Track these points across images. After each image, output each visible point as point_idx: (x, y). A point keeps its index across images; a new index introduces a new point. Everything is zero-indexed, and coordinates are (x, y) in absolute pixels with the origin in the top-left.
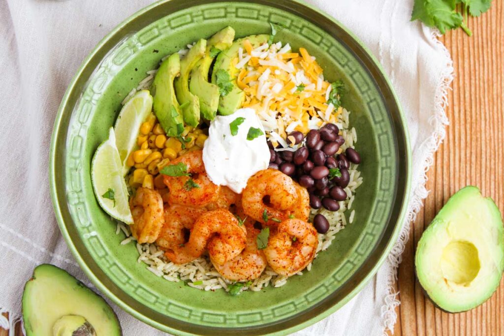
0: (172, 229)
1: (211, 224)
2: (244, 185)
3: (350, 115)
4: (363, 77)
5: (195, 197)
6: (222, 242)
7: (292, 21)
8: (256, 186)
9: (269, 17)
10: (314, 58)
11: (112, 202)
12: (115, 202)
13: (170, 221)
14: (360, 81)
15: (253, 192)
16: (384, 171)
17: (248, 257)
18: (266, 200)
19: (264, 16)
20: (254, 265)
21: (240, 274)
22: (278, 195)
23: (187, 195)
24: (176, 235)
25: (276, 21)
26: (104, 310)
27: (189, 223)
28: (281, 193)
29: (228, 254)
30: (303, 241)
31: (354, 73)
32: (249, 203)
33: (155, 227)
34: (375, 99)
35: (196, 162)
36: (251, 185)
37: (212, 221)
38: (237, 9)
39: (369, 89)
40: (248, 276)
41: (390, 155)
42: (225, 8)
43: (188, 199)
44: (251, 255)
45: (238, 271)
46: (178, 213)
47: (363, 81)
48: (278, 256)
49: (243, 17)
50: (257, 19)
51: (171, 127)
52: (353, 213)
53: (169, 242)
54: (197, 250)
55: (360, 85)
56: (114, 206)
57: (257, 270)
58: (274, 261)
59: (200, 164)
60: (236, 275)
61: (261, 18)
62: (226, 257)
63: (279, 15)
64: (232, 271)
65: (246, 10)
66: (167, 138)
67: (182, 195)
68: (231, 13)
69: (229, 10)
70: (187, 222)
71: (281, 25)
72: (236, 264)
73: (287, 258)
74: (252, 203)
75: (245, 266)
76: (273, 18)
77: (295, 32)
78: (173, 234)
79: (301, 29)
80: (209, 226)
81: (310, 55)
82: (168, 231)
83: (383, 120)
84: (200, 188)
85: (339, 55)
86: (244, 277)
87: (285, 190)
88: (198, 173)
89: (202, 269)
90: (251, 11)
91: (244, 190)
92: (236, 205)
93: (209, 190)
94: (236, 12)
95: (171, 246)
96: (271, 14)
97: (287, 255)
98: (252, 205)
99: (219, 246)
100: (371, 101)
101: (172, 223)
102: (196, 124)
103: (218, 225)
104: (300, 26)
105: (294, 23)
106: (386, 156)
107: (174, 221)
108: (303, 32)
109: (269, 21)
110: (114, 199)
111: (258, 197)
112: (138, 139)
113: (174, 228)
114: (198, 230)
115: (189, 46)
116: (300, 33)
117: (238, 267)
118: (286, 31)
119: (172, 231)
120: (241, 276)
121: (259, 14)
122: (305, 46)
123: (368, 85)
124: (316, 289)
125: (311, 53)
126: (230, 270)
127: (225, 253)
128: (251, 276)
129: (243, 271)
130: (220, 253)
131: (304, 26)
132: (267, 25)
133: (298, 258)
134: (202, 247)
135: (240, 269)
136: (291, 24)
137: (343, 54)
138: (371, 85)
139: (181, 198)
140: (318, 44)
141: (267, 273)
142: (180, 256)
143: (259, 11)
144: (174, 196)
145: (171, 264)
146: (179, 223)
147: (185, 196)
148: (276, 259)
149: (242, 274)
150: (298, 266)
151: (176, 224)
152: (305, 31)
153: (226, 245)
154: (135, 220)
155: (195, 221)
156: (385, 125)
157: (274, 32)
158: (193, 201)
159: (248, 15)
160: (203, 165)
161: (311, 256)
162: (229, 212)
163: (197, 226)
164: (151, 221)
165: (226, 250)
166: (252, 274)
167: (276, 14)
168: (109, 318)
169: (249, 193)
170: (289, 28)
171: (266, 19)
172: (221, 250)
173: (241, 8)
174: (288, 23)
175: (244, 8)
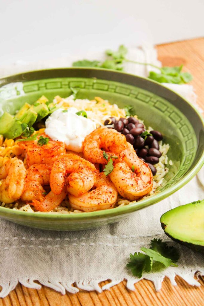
0: (34, 181)
1: (64, 161)
2: (83, 139)
5: (47, 148)
6: (78, 173)
7: (85, 83)
9: (69, 84)
10: (107, 101)
14: (143, 98)
15: (91, 142)
16: (182, 129)
17: (101, 187)
19: (65, 85)
20: (108, 192)
21: (98, 199)
22: (110, 136)
23: (40, 149)
24: (38, 186)
25: (75, 86)
28: (112, 135)
29: (85, 179)
30: (140, 171)
31: (137, 95)
32: (90, 149)
34: (157, 101)
37: (65, 160)
38: (46, 84)
39: (151, 98)
41: (181, 119)
42: (38, 85)
43: (42, 151)
44: (103, 187)
46: (36, 168)
48: (124, 175)
49: (51, 89)
50: (61, 88)
53: (34, 192)
54: (58, 185)
58: (123, 180)
60: (95, 200)
61: (63, 86)
62: (83, 182)
63: (75, 82)
64: (91, 199)
65: (53, 84)
67: (37, 149)
68: (42, 87)
69: (40, 85)
71: (79, 87)
72: (92, 194)
73: (132, 179)
74: (92, 148)
75: (101, 193)
76: (72, 85)
77: (88, 89)
78: (36, 185)
79: (93, 86)
82: (31, 184)
83: (168, 107)
84: (49, 145)
85: (123, 91)
86: (102, 202)
87: (114, 133)
90: (56, 84)
91: (84, 143)
93: (56, 144)
94: (46, 86)
95: (35, 194)
96: (69, 82)
97: (132, 176)
99: (75, 175)
100: (155, 103)
101: (33, 177)
102: (35, 117)
104: (91, 84)
105: (87, 84)
107: (35, 175)
109: (69, 87)
111: (96, 144)
116: (93, 88)
118: (83, 90)
119: (34, 183)
120: (99, 201)
121: (61, 85)
122: (98, 95)
125: (104, 98)
127: (81, 179)
128: (107, 199)
129: (99, 197)
130: (77, 179)
131: (94, 83)
132: (68, 90)
133: (141, 182)
134: (63, 182)
135: (96, 196)
136: (85, 85)
139: (36, 151)
140: (107, 90)
143: (61, 82)
146: (39, 175)
147: (39, 150)
148: (124, 178)
149: (100, 199)
151: (37, 177)
152: (95, 86)
153: (81, 174)
156: (171, 109)
157: (75, 92)
158: (46, 151)
159: (54, 87)
165: (82, 176)
166: (108, 197)
167: (72, 82)
169: (88, 143)
170: (84, 88)
171: (67, 86)
172: (78, 177)
173: (49, 83)
174: (83, 85)
175: (51, 83)
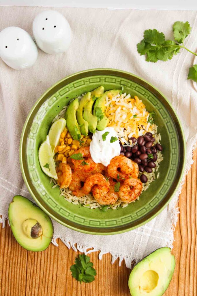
3: (158, 128)
4: (164, 112)
5: (86, 169)
6: (99, 189)
7: (131, 84)
8: (114, 163)
9: (120, 82)
10: (141, 101)
11: (48, 169)
12: (49, 169)
13: (74, 179)
14: (163, 113)
15: (113, 167)
16: (173, 155)
17: (110, 194)
18: (119, 169)
19: (118, 82)
20: (113, 198)
22: (124, 168)
24: (78, 184)
25: (124, 84)
26: (45, 217)
27: (83, 180)
30: (136, 187)
31: (160, 109)
32: (111, 171)
33: (68, 182)
34: (170, 122)
35: (86, 152)
36: (112, 163)
37: (94, 180)
38: (105, 78)
39: (167, 117)
40: (110, 203)
41: (176, 148)
42: (100, 78)
43: (83, 170)
44: (112, 194)
45: (106, 201)
46: (78, 175)
47: (164, 113)
48: (124, 195)
49: (108, 82)
50: (115, 83)
51: (75, 136)
52: (159, 174)
53: (74, 187)
54: (87, 192)
55: (163, 114)
56: (49, 171)
57: (114, 200)
58: (122, 197)
59: (88, 153)
61: (117, 82)
62: (100, 195)
63: (126, 81)
65: (110, 79)
66: (73, 140)
67: (80, 168)
68: (102, 80)
69: (101, 79)
70: (83, 179)
71: (126, 86)
72: (105, 197)
73: (128, 196)
75: (109, 199)
76: (122, 83)
77: (132, 89)
78: (76, 184)
79: (136, 88)
80: (93, 182)
81: (140, 99)
82: (74, 183)
83: (173, 132)
84: (89, 165)
85: (153, 101)
87: (127, 166)
88: (87, 157)
89: (89, 199)
90: (112, 79)
91: (109, 165)
92: (105, 171)
93: (93, 166)
94: (105, 80)
95: (75, 189)
96: (121, 81)
97: (128, 194)
98: (113, 172)
99: (97, 190)
100: (168, 122)
101: (76, 179)
102: (86, 135)
103: (97, 182)
104: (135, 86)
105: (132, 85)
106: (174, 149)
107: (77, 179)
108: (136, 89)
109: (120, 84)
110: (49, 168)
111: (115, 168)
112: (59, 140)
113: (76, 182)
114: (87, 184)
115: (83, 95)
116: (135, 90)
117: (106, 199)
118: (129, 88)
121: (116, 81)
122: (137, 95)
123: (166, 115)
124: (141, 210)
125: (140, 98)
126: (102, 200)
128: (112, 203)
129: (108, 201)
130: (97, 194)
131: (137, 87)
132: (119, 85)
133: (133, 195)
134: (90, 191)
136: (131, 86)
137: (155, 100)
138: (168, 115)
140: (143, 95)
141: (119, 201)
142: (79, 193)
143: (116, 79)
144: (77, 168)
145: (75, 197)
146: (79, 179)
147: (82, 168)
150: (133, 199)
151: (77, 180)
152: (137, 89)
153: (101, 190)
154: (58, 178)
155: (86, 179)
156: (174, 134)
157: (123, 89)
158: (85, 171)
159: (111, 81)
160: (90, 154)
161: (139, 194)
162: (102, 175)
163: (87, 182)
164: (66, 179)
165: (100, 192)
167: (123, 81)
168: (48, 221)
169: (111, 167)
170: (130, 87)
171: (119, 83)
172: (98, 192)
173: (107, 78)
174: (129, 85)
175: (109, 78)
